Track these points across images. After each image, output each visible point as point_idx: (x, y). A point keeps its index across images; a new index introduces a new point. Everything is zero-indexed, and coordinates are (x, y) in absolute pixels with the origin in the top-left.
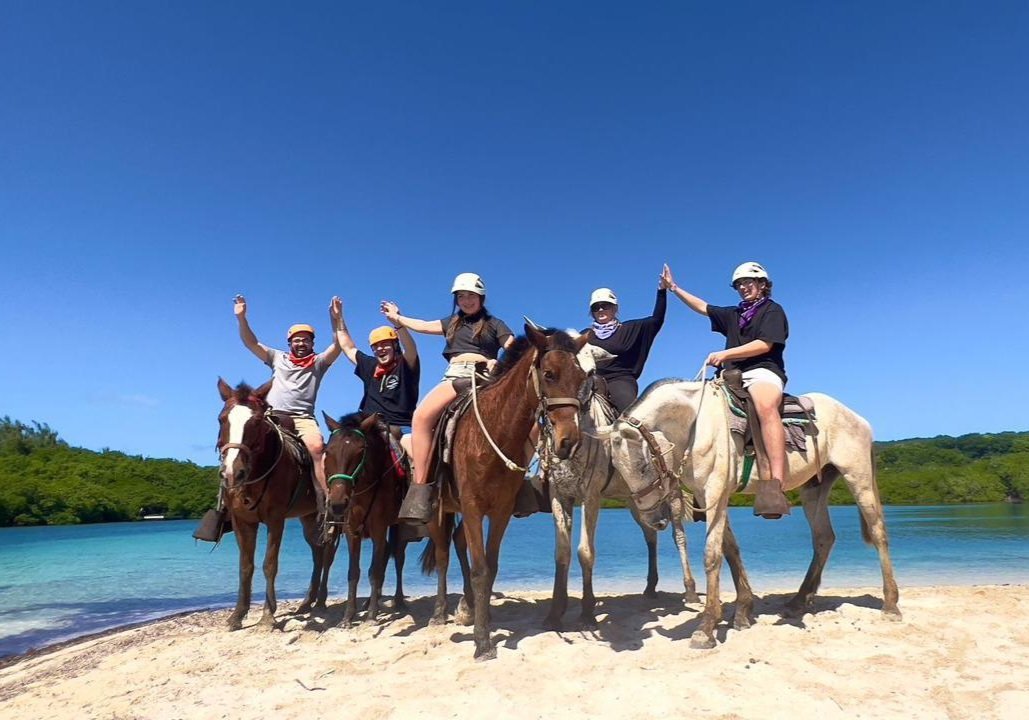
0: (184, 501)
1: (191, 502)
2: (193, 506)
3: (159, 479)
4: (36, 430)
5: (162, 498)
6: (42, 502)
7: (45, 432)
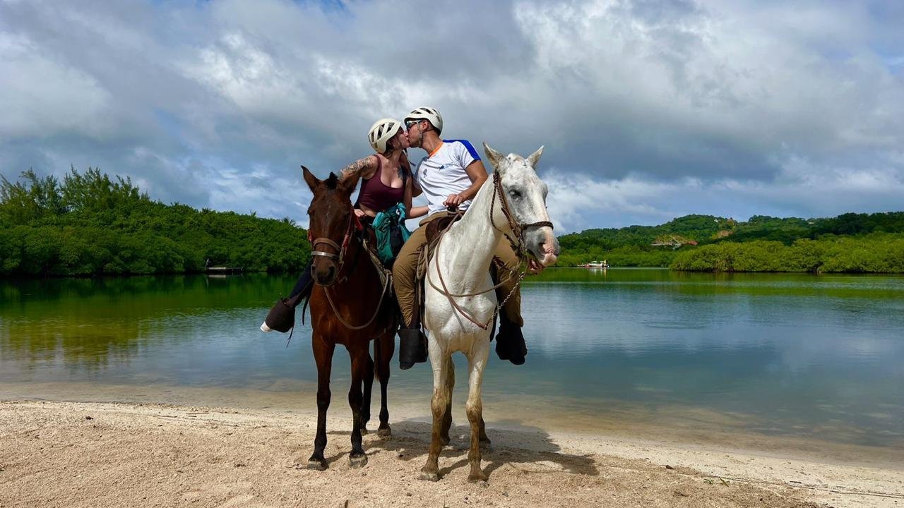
0: (244, 254)
1: (251, 254)
2: (252, 258)
3: (222, 233)
4: (120, 186)
5: (224, 250)
6: (122, 253)
7: (128, 188)
